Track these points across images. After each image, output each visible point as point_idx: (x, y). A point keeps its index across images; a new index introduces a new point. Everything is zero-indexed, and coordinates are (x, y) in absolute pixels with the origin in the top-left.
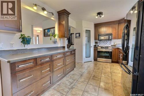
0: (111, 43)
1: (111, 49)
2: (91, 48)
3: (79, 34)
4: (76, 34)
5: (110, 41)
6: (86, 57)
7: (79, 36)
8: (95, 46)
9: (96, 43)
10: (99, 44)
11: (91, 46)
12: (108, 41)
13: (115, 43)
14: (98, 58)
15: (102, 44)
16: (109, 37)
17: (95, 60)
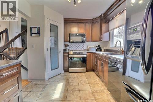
0: (84, 46)
1: (85, 55)
2: (59, 53)
3: (38, 28)
4: (31, 28)
5: (82, 44)
6: (51, 70)
7: (38, 32)
8: (65, 50)
9: (66, 46)
10: (70, 48)
11: (59, 51)
12: (80, 44)
13: (88, 47)
14: (69, 68)
15: (74, 48)
16: (82, 39)
17: (66, 70)
